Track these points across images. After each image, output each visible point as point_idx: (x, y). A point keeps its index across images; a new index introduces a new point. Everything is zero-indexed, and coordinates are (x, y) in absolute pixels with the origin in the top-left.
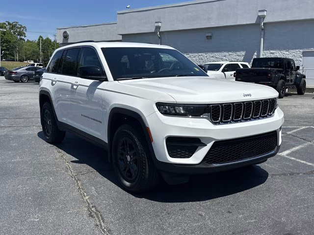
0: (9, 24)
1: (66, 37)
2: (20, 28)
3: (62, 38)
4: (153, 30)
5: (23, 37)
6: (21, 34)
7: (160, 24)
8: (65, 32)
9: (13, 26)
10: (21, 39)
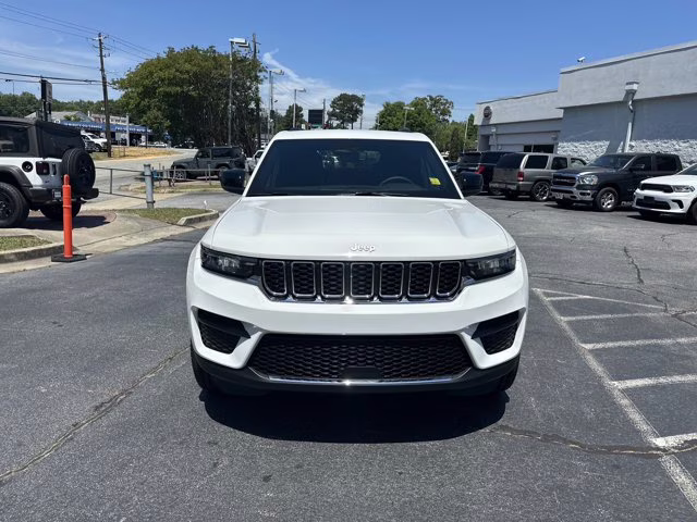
0: (431, 98)
1: (487, 114)
2: (445, 104)
3: (482, 116)
4: (621, 97)
5: (447, 117)
6: (445, 112)
7: (635, 87)
8: (488, 108)
9: (436, 102)
10: (444, 120)
